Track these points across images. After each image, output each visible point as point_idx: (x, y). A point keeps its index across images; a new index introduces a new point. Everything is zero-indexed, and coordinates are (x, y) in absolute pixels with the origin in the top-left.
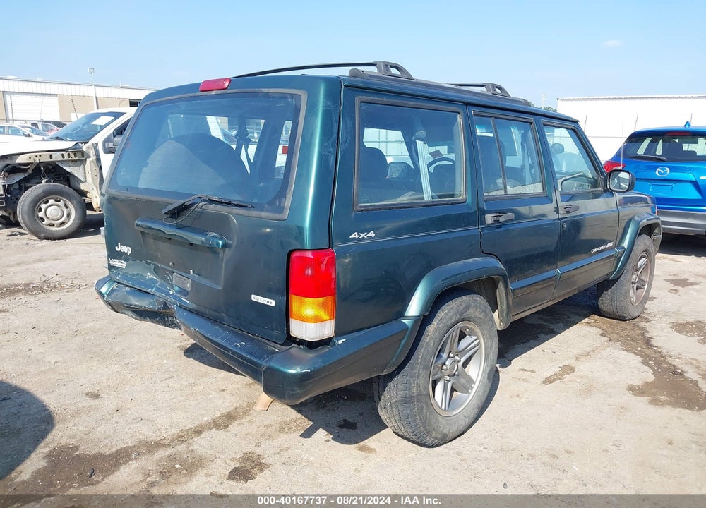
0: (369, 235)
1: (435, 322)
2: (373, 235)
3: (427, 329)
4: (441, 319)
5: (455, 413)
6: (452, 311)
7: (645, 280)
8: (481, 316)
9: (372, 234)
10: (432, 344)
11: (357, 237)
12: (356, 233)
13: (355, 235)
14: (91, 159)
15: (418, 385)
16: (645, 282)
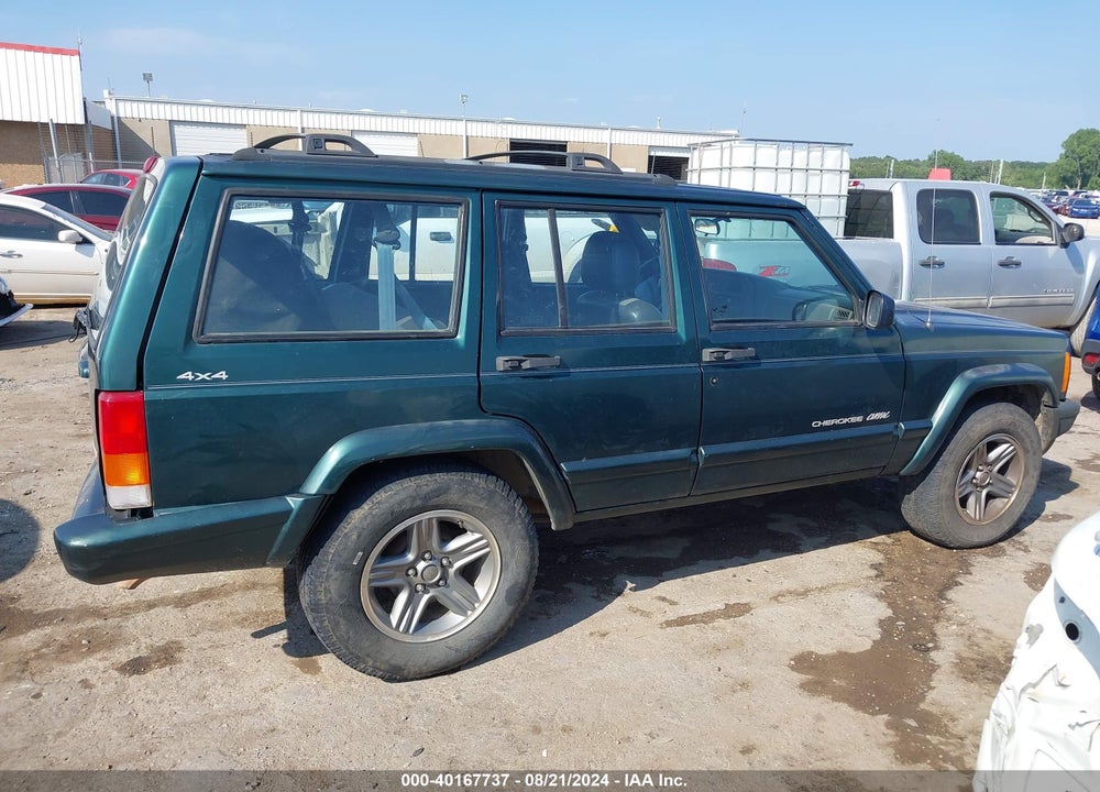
0: (216, 376)
1: (366, 507)
2: (225, 377)
3: (351, 514)
4: (379, 503)
5: (429, 640)
6: (402, 492)
7: (1015, 482)
8: (481, 505)
9: (223, 375)
10: (354, 537)
11: (191, 377)
12: (190, 373)
13: (189, 375)
14: (328, 233)
15: (327, 590)
16: (1015, 487)
